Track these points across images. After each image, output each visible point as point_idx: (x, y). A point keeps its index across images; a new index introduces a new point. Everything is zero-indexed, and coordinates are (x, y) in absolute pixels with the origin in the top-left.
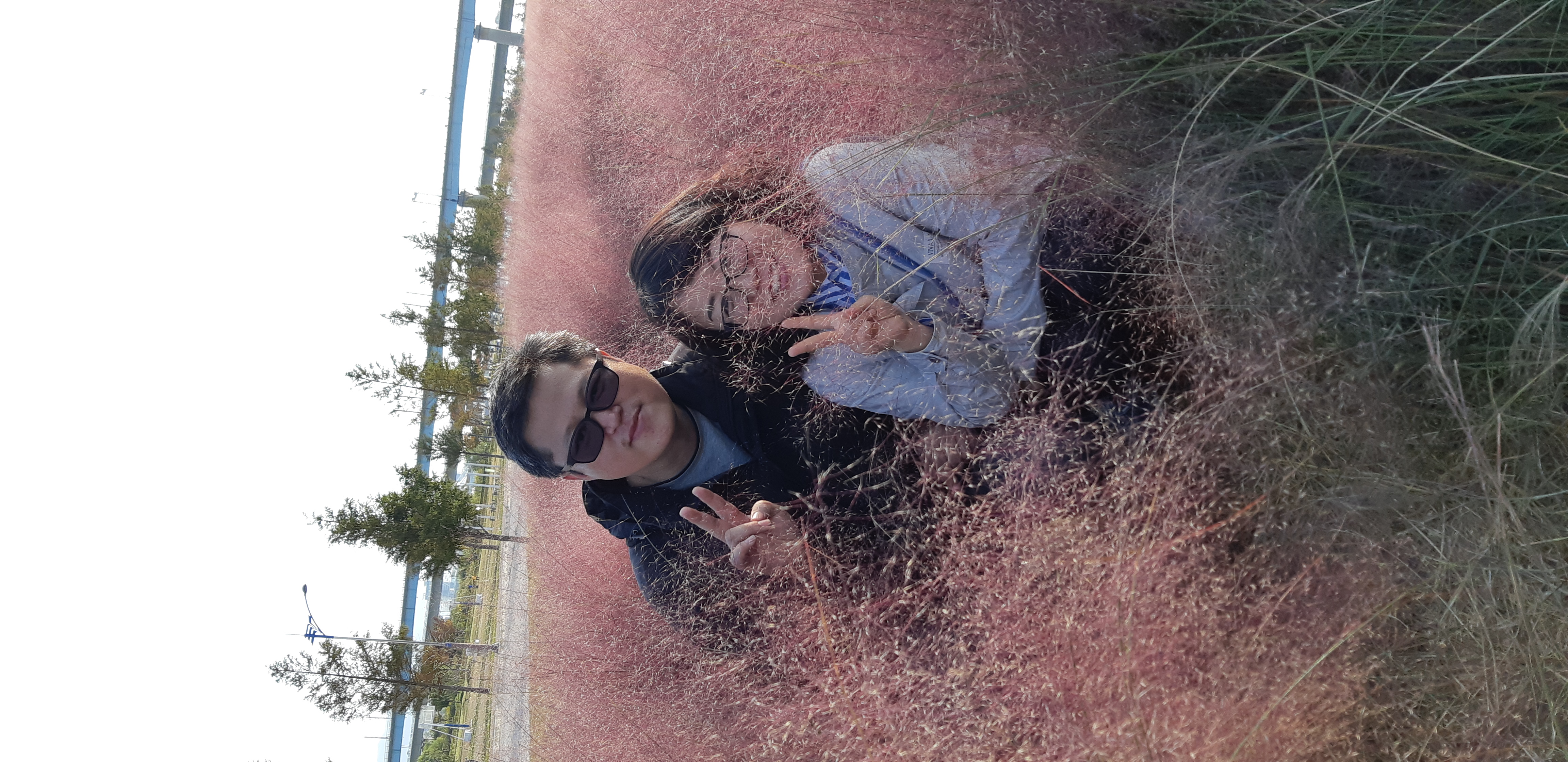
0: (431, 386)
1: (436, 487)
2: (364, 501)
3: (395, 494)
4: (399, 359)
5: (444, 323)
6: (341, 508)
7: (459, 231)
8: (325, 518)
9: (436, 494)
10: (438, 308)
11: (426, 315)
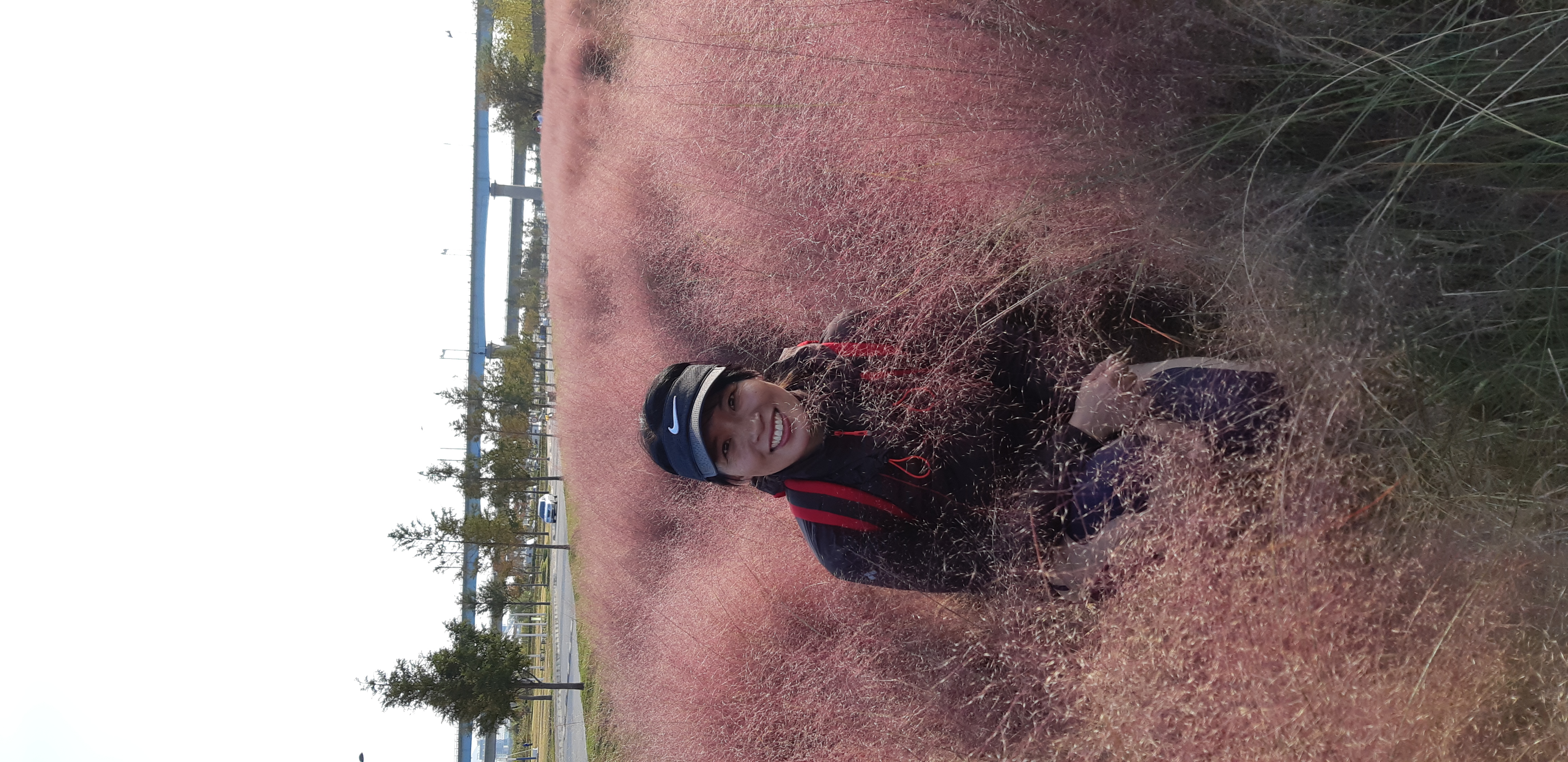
0: (473, 539)
1: (486, 640)
2: (415, 659)
3: (446, 651)
4: (440, 515)
5: (480, 475)
6: (394, 670)
7: (489, 381)
8: (378, 682)
9: (487, 647)
10: (473, 459)
11: (462, 468)
